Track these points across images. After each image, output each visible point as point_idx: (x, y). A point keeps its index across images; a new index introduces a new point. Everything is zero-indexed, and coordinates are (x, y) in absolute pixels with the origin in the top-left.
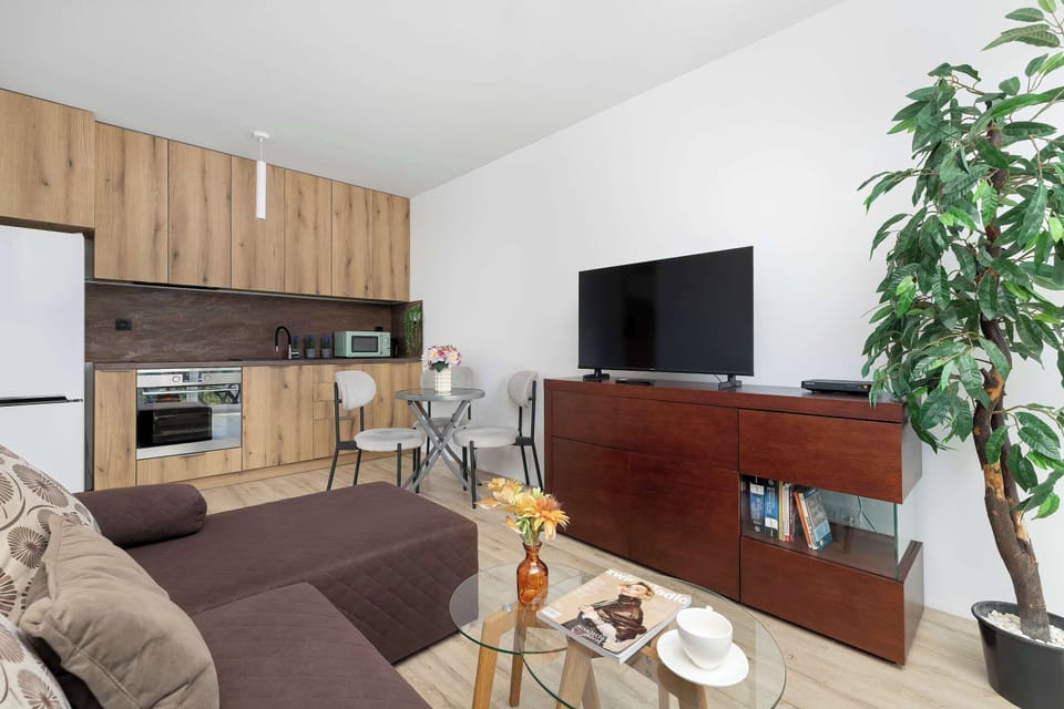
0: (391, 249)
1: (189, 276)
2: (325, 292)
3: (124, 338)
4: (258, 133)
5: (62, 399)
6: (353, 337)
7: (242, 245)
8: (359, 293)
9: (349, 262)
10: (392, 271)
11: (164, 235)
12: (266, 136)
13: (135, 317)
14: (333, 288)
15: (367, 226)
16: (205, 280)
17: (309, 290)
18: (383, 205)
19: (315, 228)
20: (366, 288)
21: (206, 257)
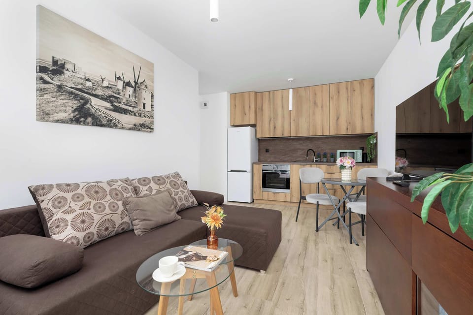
0: (362, 107)
1: (278, 134)
2: (326, 133)
3: (268, 155)
4: (289, 79)
5: (246, 171)
6: (341, 153)
7: (294, 120)
8: (343, 132)
9: (338, 119)
10: (363, 118)
11: (272, 122)
12: (292, 79)
13: (270, 148)
14: (330, 131)
15: (348, 100)
16: (283, 134)
17: (319, 133)
18: (357, 86)
19: (322, 107)
20: (347, 129)
21: (283, 127)
